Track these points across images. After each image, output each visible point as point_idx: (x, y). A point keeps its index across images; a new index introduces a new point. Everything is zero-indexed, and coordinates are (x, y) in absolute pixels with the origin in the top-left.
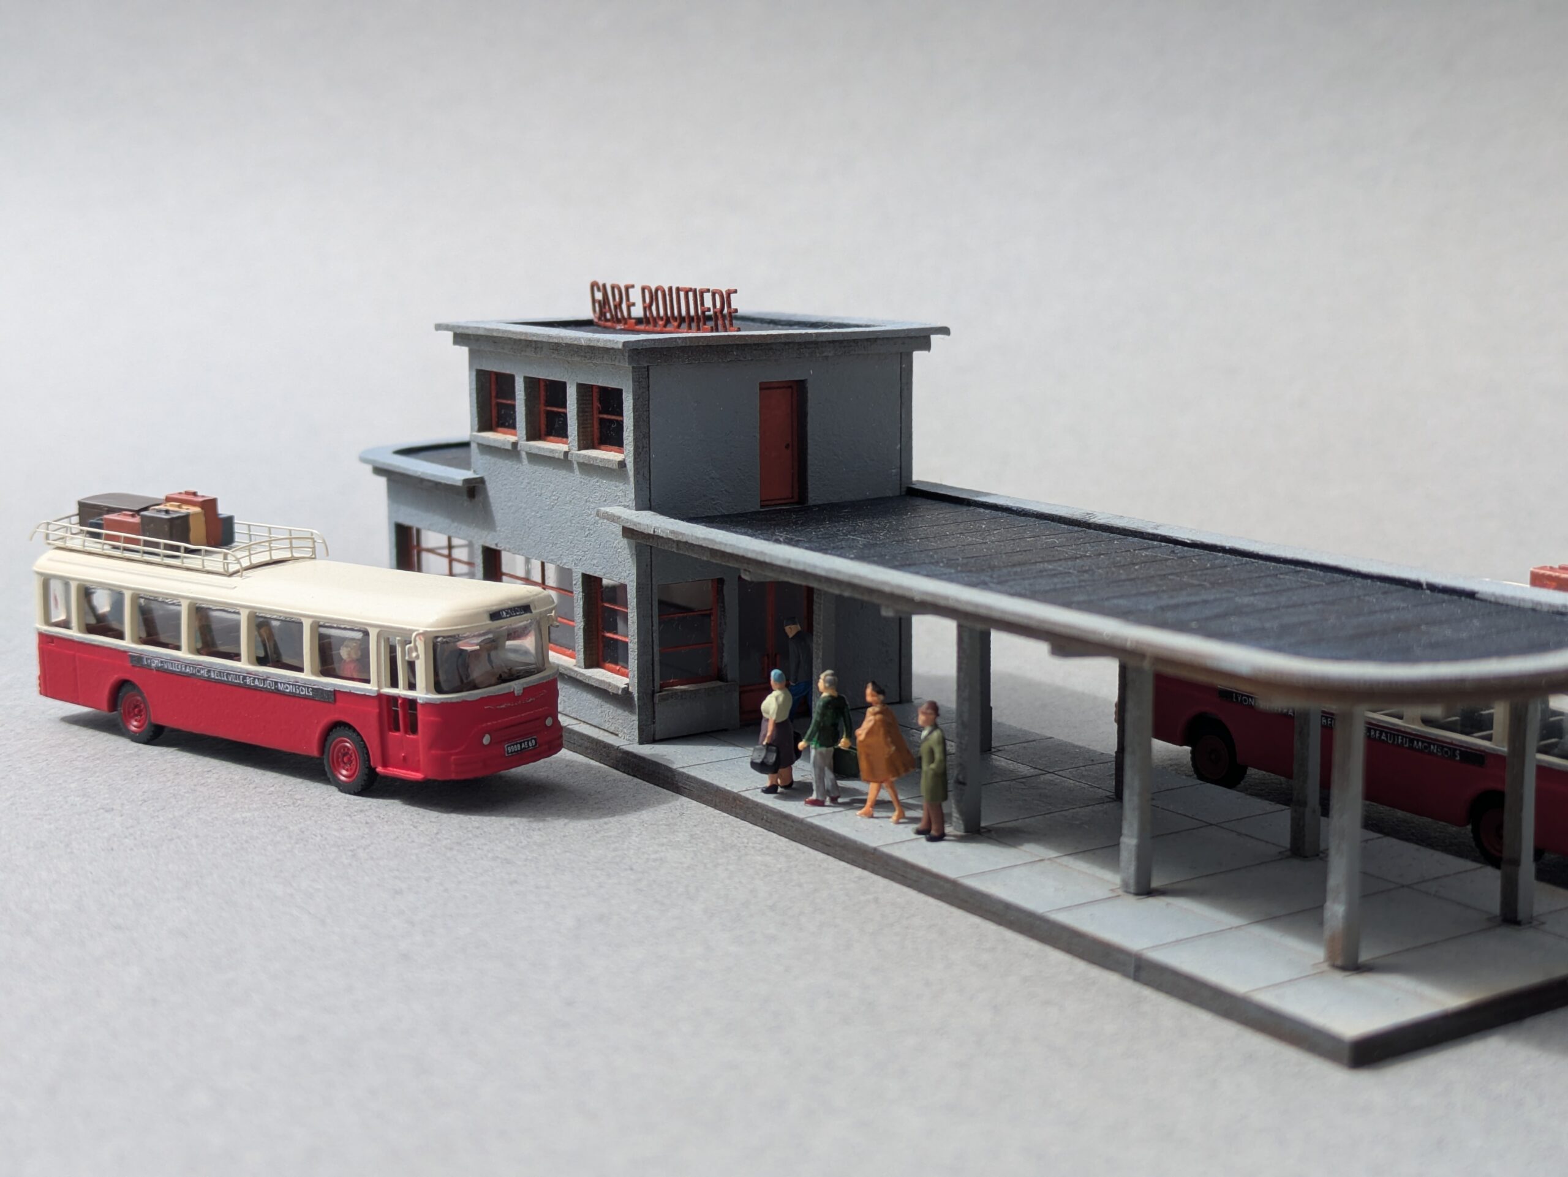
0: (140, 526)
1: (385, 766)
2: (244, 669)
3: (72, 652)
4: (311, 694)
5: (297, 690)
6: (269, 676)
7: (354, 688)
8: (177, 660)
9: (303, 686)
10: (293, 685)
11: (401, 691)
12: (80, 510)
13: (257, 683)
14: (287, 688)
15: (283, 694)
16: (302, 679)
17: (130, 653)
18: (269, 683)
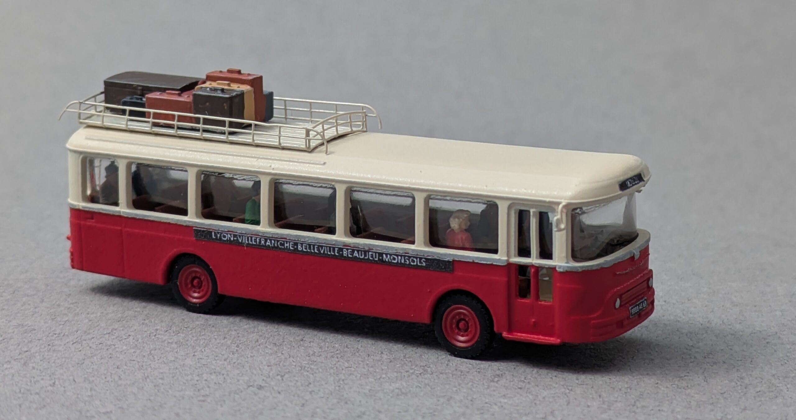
0: (192, 105)
1: (510, 331)
2: (340, 242)
3: (120, 228)
4: (424, 264)
5: (407, 261)
6: (371, 247)
7: (477, 258)
8: (257, 234)
9: (414, 257)
10: (401, 256)
11: (534, 260)
12: (105, 88)
13: (356, 254)
14: (394, 259)
15: (390, 264)
16: (413, 250)
17: (194, 228)
18: (372, 255)
